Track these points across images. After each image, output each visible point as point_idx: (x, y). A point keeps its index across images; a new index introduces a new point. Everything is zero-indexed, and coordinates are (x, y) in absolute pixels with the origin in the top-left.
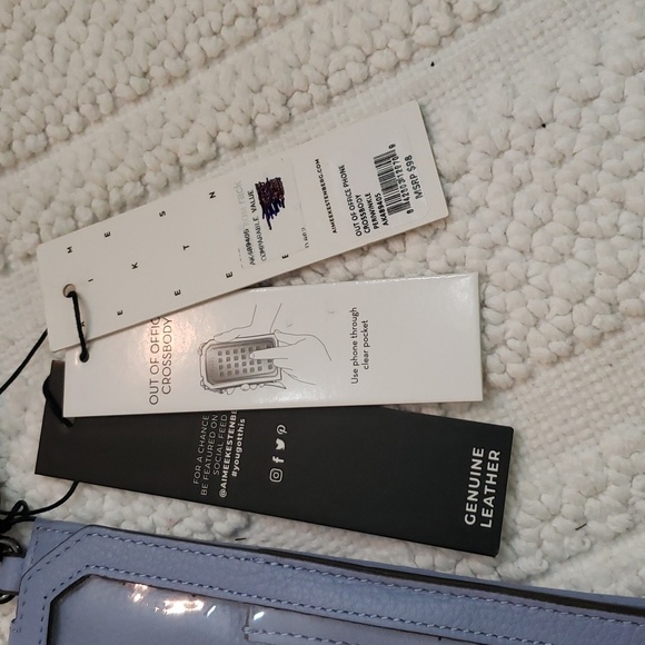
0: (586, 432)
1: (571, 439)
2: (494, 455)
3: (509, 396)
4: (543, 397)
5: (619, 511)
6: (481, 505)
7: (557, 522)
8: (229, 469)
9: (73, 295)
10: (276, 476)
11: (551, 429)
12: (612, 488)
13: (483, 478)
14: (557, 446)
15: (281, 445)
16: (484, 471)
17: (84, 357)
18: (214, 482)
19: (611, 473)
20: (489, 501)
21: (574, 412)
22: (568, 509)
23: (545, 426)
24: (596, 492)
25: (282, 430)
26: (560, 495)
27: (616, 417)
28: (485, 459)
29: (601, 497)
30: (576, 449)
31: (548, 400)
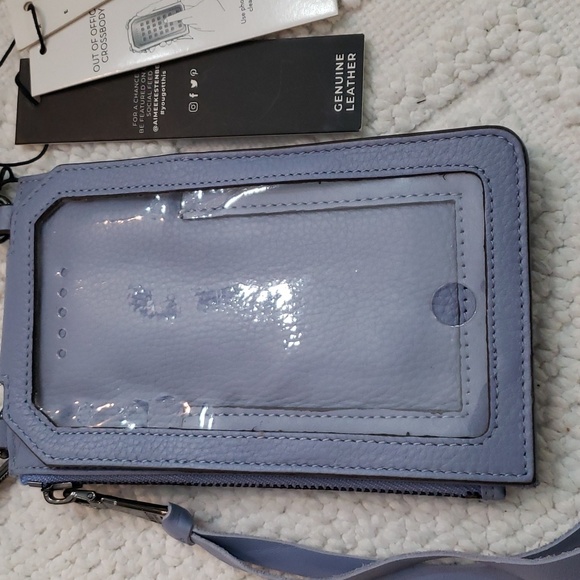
0: (418, 29)
1: (408, 37)
2: (352, 57)
3: (360, 14)
4: (384, 9)
5: (447, 83)
6: (345, 95)
7: (404, 102)
8: (158, 110)
9: (31, 7)
10: (193, 108)
11: (392, 33)
12: (441, 66)
13: (345, 76)
14: (398, 44)
15: (194, 84)
16: (345, 69)
17: (43, 51)
18: (148, 122)
19: (439, 55)
20: (351, 92)
21: (408, 16)
22: (411, 88)
23: (388, 31)
24: (429, 72)
25: (194, 73)
26: (404, 80)
27: (438, 13)
28: (345, 61)
29: (433, 75)
30: (412, 44)
31: (388, 10)
